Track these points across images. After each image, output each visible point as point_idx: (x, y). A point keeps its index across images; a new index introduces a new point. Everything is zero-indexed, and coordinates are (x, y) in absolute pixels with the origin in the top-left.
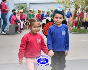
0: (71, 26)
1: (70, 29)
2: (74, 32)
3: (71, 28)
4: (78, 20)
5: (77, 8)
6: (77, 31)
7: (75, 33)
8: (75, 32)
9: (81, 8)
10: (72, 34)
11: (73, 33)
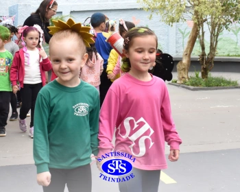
0: (184, 69)
1: (183, 77)
2: (192, 85)
3: (186, 76)
4: (203, 54)
5: (198, 21)
6: (202, 82)
7: (196, 87)
8: (195, 85)
9: (209, 20)
10: (188, 90)
11: (192, 87)
